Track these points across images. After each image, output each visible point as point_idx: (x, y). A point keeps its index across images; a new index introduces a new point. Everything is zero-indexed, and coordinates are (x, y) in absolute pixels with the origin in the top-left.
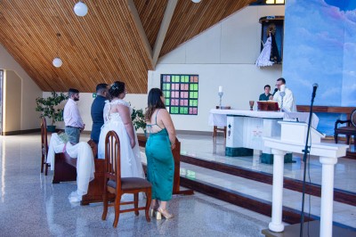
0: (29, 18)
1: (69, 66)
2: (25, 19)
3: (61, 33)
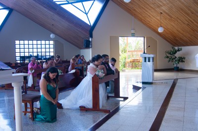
0: (144, 7)
1: (177, 30)
2: (142, 8)
3: (162, 12)
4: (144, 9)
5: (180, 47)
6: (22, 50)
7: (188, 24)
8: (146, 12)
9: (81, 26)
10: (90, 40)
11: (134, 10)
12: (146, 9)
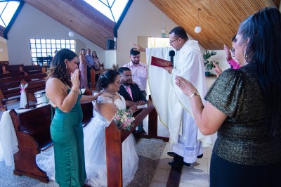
1: (214, 32)
3: (200, 7)
4: (179, 4)
5: (214, 51)
6: (39, 50)
7: (230, 24)
8: (181, 8)
9: (103, 22)
10: (115, 39)
11: (167, 5)
12: (182, 4)
